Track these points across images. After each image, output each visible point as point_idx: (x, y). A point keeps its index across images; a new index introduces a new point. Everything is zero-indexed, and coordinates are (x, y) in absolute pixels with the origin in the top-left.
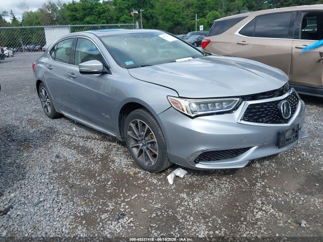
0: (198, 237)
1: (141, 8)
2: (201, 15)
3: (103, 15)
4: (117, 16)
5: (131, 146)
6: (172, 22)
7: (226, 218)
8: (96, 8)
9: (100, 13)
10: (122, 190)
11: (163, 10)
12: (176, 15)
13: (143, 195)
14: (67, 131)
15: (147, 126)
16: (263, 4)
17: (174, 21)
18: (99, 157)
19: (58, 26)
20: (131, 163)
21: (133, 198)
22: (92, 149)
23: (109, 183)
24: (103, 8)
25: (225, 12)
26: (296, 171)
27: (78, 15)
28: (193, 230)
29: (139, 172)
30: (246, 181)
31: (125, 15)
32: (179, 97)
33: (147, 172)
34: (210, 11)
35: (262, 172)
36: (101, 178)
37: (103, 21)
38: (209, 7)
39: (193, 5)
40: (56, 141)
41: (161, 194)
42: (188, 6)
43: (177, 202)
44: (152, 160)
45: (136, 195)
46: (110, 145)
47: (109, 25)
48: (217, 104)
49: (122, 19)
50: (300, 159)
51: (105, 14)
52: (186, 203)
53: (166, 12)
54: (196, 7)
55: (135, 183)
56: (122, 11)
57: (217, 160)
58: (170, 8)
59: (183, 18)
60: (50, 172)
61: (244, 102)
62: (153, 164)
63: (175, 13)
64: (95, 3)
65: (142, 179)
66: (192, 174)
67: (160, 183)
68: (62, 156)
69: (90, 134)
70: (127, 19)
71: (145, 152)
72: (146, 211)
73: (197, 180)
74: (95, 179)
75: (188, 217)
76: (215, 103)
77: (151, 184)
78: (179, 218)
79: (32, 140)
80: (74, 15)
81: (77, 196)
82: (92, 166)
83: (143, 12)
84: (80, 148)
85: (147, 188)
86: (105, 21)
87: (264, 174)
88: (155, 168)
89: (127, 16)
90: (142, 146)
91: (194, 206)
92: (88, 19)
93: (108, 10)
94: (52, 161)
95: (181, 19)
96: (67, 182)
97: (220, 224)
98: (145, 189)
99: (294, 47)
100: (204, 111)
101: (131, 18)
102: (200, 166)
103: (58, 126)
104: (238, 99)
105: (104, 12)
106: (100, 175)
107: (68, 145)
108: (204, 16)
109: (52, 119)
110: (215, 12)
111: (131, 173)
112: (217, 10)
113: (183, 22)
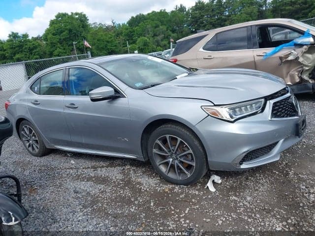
0: (276, 231)
1: (73, 41)
2: (131, 41)
3: (35, 51)
4: (49, 51)
5: (158, 164)
6: (106, 50)
7: (286, 207)
8: (27, 45)
9: (31, 50)
10: (170, 208)
11: (95, 41)
12: (110, 44)
13: (195, 207)
14: (67, 165)
15: (179, 139)
16: (183, 27)
17: (108, 49)
18: (121, 182)
19: (11, 63)
20: (158, 181)
21: (186, 212)
22: (108, 176)
23: (152, 204)
24: (34, 44)
25: (153, 37)
26: (309, 156)
27: (7, 55)
28: (267, 225)
29: (174, 188)
30: (277, 173)
31: (58, 49)
32: (215, 105)
33: (182, 186)
34: (139, 37)
35: (284, 163)
36: (139, 202)
37: (35, 57)
38: (137, 34)
39: (121, 33)
40: (61, 177)
41: (212, 202)
42: (118, 35)
43: (232, 205)
44: (187, 173)
45: (188, 209)
46: (124, 169)
47: (42, 60)
48: (254, 105)
49: (56, 53)
50: (305, 146)
51: (37, 50)
52: (241, 204)
53: (98, 42)
54: (125, 35)
55: (177, 198)
56: (55, 46)
57: (257, 157)
58: (102, 38)
59: (115, 46)
60: (80, 209)
61: (268, 102)
62: (188, 176)
63: (108, 42)
64: (25, 41)
65: (182, 193)
66: (226, 178)
67: (202, 193)
68: (80, 191)
69: (94, 163)
70: (60, 52)
71: (178, 166)
72: (209, 220)
73: (234, 182)
74: (135, 205)
75: (253, 215)
76: (252, 104)
77: (194, 196)
78: (246, 219)
79: (34, 182)
80: (3, 54)
81: (128, 224)
82: (122, 192)
83: (76, 44)
84: (94, 179)
85: (193, 200)
86: (38, 56)
87: (286, 164)
88: (192, 180)
89: (60, 50)
90: (172, 161)
91: (251, 205)
92: (17, 56)
93: (39, 45)
94: (73, 197)
95: (114, 48)
96: (107, 214)
97: (286, 214)
98: (192, 202)
99: (255, 56)
100: (240, 115)
101: (65, 51)
102: (244, 166)
103: (53, 163)
104: (263, 100)
105: (35, 48)
106: (136, 199)
107: (78, 178)
108: (134, 42)
109: (40, 157)
110: (143, 37)
111: (167, 190)
112: (145, 36)
113: (116, 50)
